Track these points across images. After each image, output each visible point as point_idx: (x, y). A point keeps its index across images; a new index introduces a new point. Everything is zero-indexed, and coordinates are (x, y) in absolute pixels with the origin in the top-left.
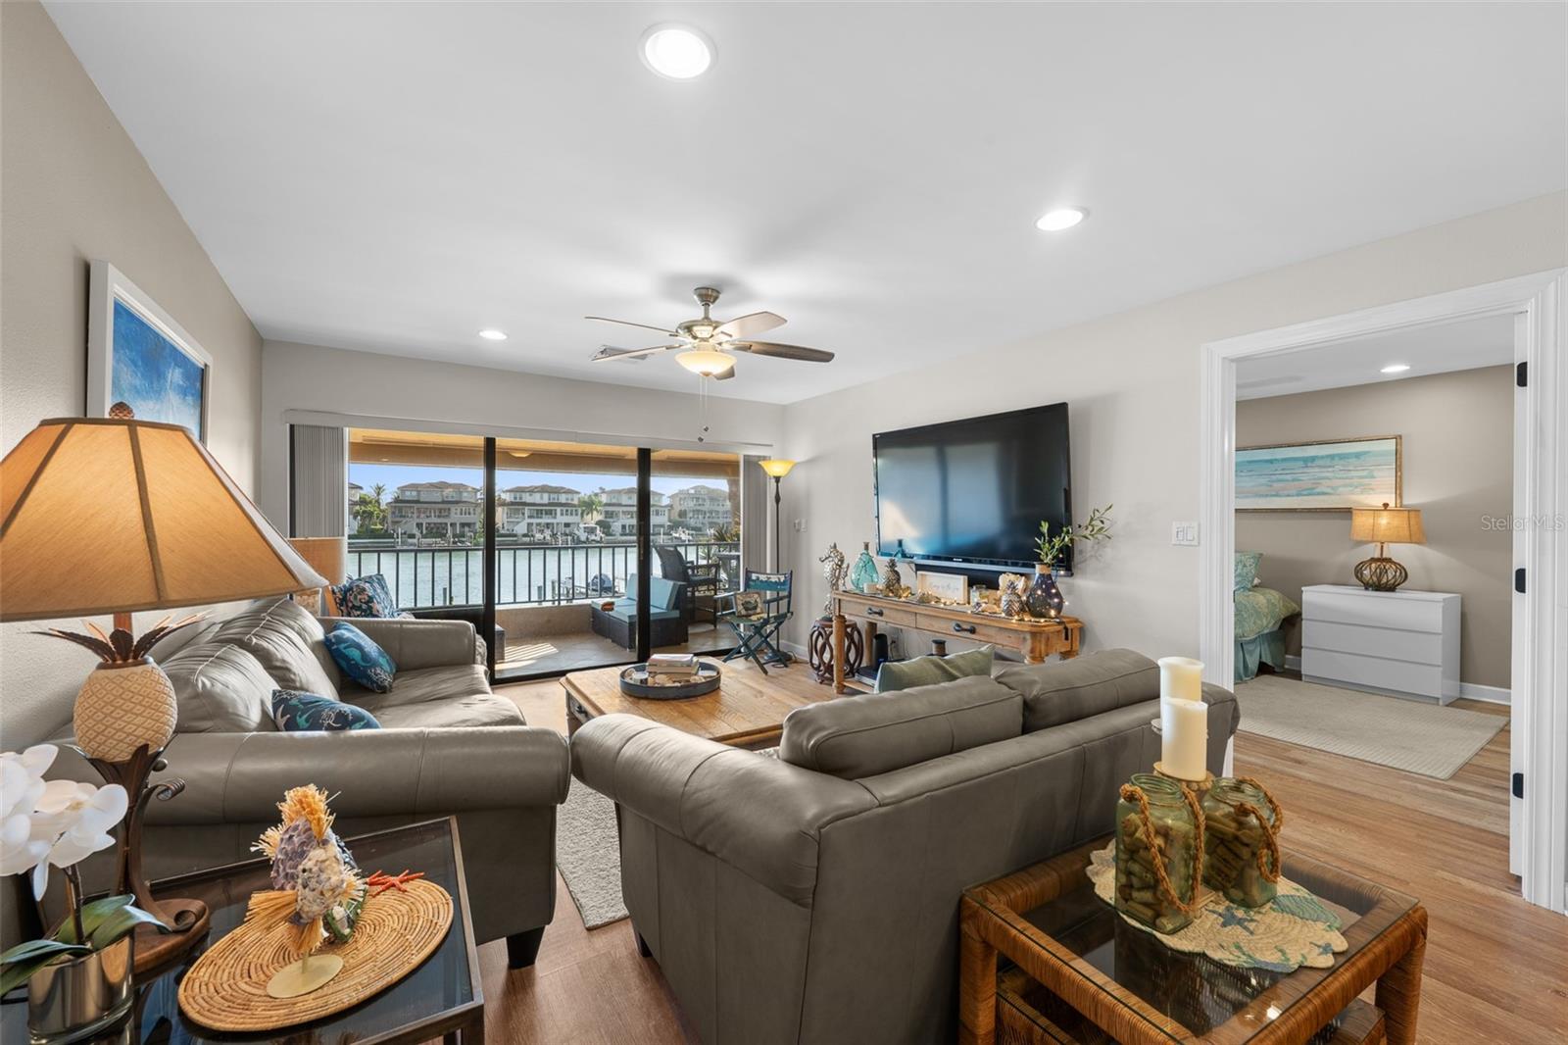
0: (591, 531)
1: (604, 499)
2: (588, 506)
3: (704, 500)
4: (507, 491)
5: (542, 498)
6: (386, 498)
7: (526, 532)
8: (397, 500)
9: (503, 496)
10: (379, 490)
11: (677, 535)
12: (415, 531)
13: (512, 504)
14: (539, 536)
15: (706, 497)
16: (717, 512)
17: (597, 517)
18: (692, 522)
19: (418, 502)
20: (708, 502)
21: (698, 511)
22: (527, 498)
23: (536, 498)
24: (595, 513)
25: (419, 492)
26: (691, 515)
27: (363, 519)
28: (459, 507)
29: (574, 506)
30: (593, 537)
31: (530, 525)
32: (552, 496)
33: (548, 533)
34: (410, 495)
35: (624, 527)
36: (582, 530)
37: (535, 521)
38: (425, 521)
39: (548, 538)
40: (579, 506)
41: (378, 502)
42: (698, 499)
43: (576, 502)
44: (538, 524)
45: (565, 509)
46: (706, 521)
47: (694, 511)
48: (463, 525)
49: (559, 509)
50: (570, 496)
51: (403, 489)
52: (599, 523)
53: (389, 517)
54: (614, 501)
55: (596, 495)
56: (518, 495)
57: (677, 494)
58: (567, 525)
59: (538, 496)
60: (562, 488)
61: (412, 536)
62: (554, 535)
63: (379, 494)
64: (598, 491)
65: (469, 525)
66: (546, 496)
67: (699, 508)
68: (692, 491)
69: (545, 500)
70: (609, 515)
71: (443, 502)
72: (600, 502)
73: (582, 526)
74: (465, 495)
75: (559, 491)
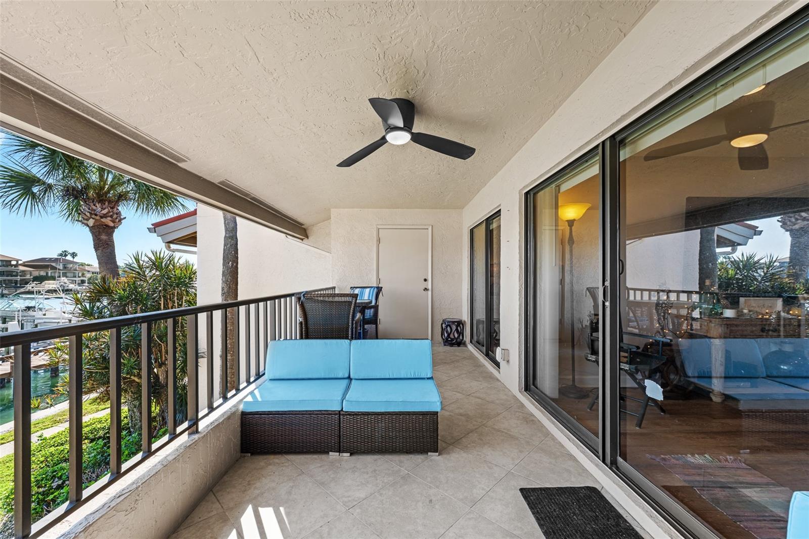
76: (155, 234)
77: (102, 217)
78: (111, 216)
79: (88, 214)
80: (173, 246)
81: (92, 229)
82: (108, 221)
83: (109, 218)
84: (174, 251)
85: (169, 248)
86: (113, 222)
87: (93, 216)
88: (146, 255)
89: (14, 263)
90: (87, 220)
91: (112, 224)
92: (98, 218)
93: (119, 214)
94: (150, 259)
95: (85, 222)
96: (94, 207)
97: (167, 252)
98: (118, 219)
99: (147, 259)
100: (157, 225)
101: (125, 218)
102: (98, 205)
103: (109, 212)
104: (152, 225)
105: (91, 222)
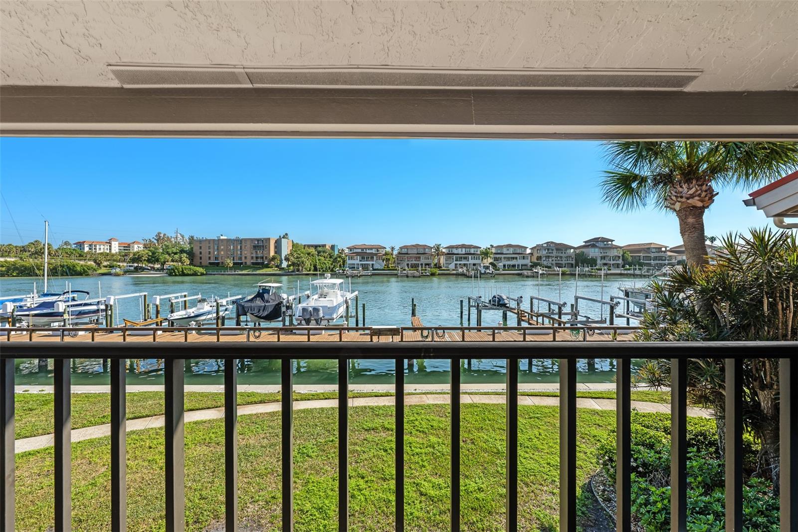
0: (487, 268)
1: (494, 250)
2: (486, 254)
3: (553, 250)
4: (445, 248)
5: (462, 251)
6: (395, 252)
7: (454, 268)
8: (399, 253)
9: (444, 250)
10: (393, 249)
11: (536, 271)
12: (406, 268)
13: (448, 254)
14: (460, 270)
15: (554, 248)
16: (561, 257)
17: (490, 260)
18: (545, 263)
19: (407, 254)
20: (555, 251)
21: (549, 256)
22: (455, 251)
23: (459, 251)
24: (489, 258)
25: (407, 249)
26: (544, 259)
27: (386, 261)
28: (424, 256)
29: (478, 254)
30: (488, 271)
31: (456, 264)
32: (467, 250)
33: (465, 269)
34: (404, 251)
35: (504, 266)
36: (482, 268)
37: (458, 262)
38: (410, 263)
39: (465, 271)
40: (481, 255)
41: (392, 254)
42: (548, 249)
43: (479, 253)
44: (460, 264)
45: (473, 256)
46: (554, 262)
47: (546, 257)
48: (426, 265)
49: (470, 256)
50: (476, 250)
51: (401, 248)
52: (491, 263)
53: (396, 260)
54: (499, 252)
55: (489, 249)
56: (451, 250)
57: (535, 247)
58: (474, 265)
59: (460, 249)
60: (472, 245)
61: (405, 270)
62: (468, 270)
63: (392, 251)
64: (490, 247)
65: (428, 264)
66: (464, 250)
67: (549, 255)
68: (545, 245)
69: (464, 252)
70: (496, 259)
71: (418, 254)
72: (492, 253)
73: (482, 265)
74: (427, 250)
75: (470, 247)
76: (755, 207)
77: (688, 199)
78: (699, 195)
79: (674, 198)
80: (788, 221)
81: (679, 213)
82: (696, 202)
83: (697, 198)
84: (790, 226)
85: (780, 225)
86: (702, 201)
87: (679, 199)
88: (744, 239)
89: (663, 249)
90: (674, 204)
91: (700, 204)
92: (684, 200)
93: (710, 190)
94: (748, 242)
95: (672, 206)
96: (681, 189)
97: (775, 229)
98: (710, 196)
99: (743, 242)
100: (755, 195)
101: (718, 193)
102: (685, 186)
103: (697, 191)
104: (750, 195)
105: (678, 206)
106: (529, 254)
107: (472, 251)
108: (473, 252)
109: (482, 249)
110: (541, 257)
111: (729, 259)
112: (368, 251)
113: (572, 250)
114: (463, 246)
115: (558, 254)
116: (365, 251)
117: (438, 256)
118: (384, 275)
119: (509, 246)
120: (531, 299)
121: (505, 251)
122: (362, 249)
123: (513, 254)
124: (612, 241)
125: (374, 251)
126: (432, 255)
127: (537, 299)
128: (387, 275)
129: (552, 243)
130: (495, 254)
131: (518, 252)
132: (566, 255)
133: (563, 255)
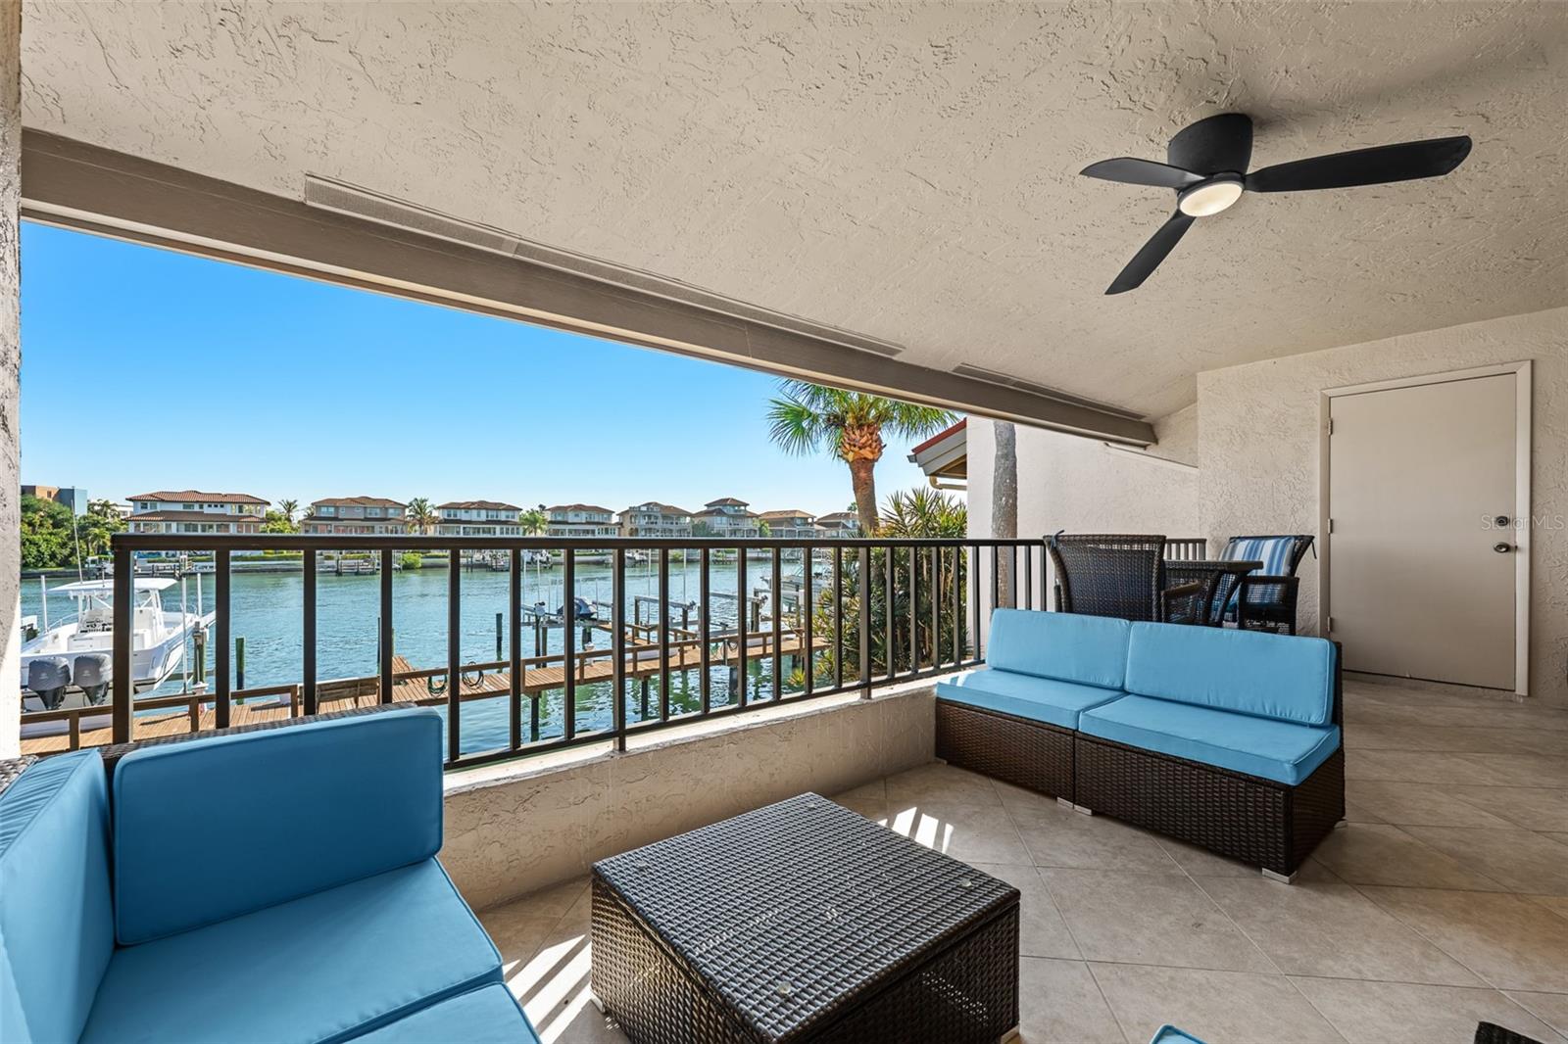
0: (536, 550)
1: (548, 516)
2: (531, 521)
3: (656, 518)
4: (439, 508)
5: (479, 515)
6: (298, 515)
8: (310, 517)
9: (435, 513)
11: (630, 555)
13: (446, 521)
14: (475, 557)
15: (659, 515)
17: (541, 535)
19: (334, 517)
20: (660, 521)
21: (650, 529)
22: (463, 515)
23: (473, 515)
24: (539, 531)
25: (337, 508)
26: (643, 532)
28: (383, 525)
29: (515, 524)
30: (536, 557)
32: (490, 513)
33: (486, 554)
34: (324, 512)
36: (525, 550)
39: (488, 558)
40: (521, 524)
41: (288, 518)
42: (650, 517)
43: (517, 520)
45: (505, 527)
47: (646, 529)
49: (498, 528)
50: (510, 513)
51: (317, 505)
54: (559, 518)
55: (538, 512)
56: (452, 512)
57: (627, 512)
59: (475, 512)
60: (501, 505)
62: (493, 556)
63: (289, 511)
64: (539, 509)
66: (483, 513)
67: (650, 525)
68: (644, 509)
69: (483, 517)
70: (554, 533)
71: (366, 519)
72: (544, 520)
74: (391, 511)
75: (498, 507)
76: (916, 464)
77: (860, 448)
78: (870, 446)
79: (847, 446)
80: (940, 481)
81: (852, 464)
82: (866, 453)
83: (868, 448)
84: (942, 487)
85: (934, 483)
86: (873, 453)
87: (852, 448)
88: (908, 498)
89: (809, 520)
90: (847, 454)
91: (870, 456)
92: (856, 449)
93: (879, 440)
94: (911, 501)
95: (845, 456)
96: (853, 436)
97: (931, 489)
98: (879, 447)
99: (907, 502)
100: (918, 450)
101: (885, 445)
102: (857, 432)
103: (868, 440)
104: (913, 451)
105: (850, 456)
106: (617, 524)
107: (503, 516)
108: (503, 518)
109: (524, 512)
110: (637, 530)
111: (896, 520)
112: (206, 510)
113: (688, 519)
114: (482, 505)
115: (665, 526)
116: (196, 508)
117: (421, 525)
118: (264, 571)
119: (579, 508)
120: (637, 602)
121: (571, 518)
122: (188, 504)
123: (588, 523)
124: (746, 505)
125: (231, 510)
126: (406, 523)
127: (645, 600)
128: (275, 571)
129: (656, 504)
130: (551, 522)
131: (596, 520)
132: (678, 527)
133: (674, 527)
